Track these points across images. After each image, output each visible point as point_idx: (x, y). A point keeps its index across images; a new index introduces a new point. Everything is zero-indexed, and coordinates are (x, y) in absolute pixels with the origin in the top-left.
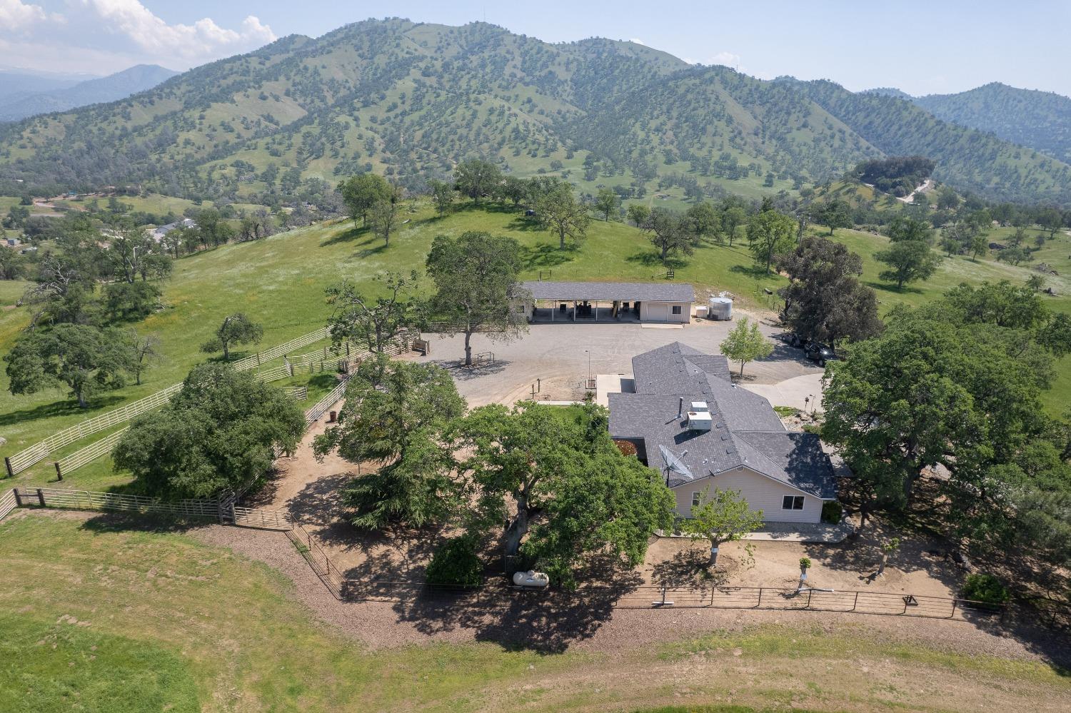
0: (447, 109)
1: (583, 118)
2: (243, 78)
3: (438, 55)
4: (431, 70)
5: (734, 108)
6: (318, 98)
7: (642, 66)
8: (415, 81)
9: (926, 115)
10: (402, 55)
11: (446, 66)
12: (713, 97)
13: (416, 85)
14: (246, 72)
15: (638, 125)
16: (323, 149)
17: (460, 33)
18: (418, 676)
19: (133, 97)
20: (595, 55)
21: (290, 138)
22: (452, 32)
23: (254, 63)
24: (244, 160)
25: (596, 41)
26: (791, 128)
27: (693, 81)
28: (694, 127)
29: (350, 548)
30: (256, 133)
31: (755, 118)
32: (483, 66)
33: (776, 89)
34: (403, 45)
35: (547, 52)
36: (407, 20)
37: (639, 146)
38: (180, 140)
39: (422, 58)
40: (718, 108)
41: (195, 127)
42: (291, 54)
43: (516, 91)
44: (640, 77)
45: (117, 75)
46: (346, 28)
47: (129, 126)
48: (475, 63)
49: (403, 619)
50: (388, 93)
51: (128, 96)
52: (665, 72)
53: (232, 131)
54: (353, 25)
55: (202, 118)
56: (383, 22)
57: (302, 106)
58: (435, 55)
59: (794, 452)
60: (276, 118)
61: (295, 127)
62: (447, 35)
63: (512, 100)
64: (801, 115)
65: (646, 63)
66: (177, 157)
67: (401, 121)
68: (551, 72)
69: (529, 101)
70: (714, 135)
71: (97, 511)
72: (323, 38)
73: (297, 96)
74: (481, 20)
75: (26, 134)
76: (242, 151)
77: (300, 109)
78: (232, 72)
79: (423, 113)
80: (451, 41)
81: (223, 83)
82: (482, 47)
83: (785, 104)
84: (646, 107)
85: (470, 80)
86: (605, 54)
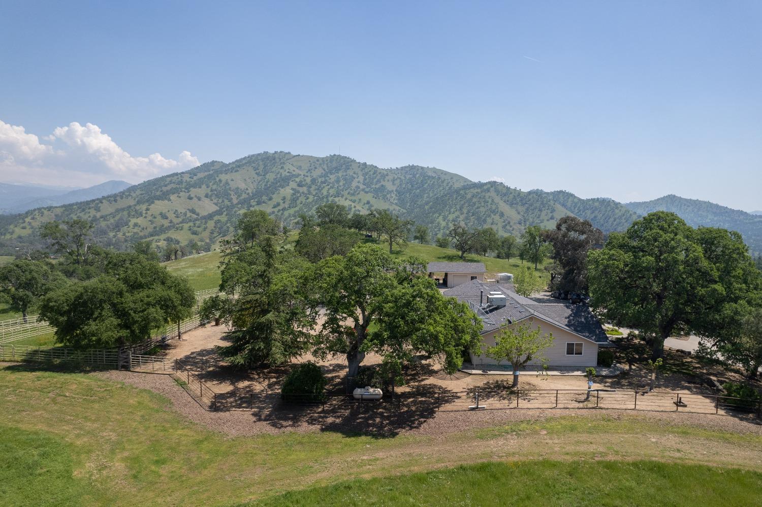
0: (313, 206)
1: (404, 214)
2: (178, 186)
3: (309, 174)
4: (303, 183)
5: (504, 207)
6: (227, 199)
7: (443, 182)
8: (293, 189)
9: (631, 212)
10: (285, 174)
11: (314, 181)
12: (490, 201)
13: (293, 192)
14: (181, 182)
15: (441, 217)
16: (228, 231)
17: (323, 161)
18: (269, 453)
19: (104, 198)
20: (411, 176)
21: (206, 223)
22: (318, 161)
23: (186, 178)
24: (173, 237)
25: (412, 168)
26: (543, 220)
27: (476, 191)
28: (478, 219)
29: (221, 383)
30: (183, 220)
31: (519, 213)
32: (338, 181)
33: (532, 195)
34: (286, 167)
35: (380, 173)
36: (289, 153)
37: (442, 231)
38: (131, 224)
39: (299, 175)
40: (494, 207)
41: (142, 216)
42: (211, 172)
43: (359, 196)
44: (441, 188)
45: (95, 186)
46: (249, 157)
47: (98, 215)
48: (332, 180)
49: (260, 420)
50: (274, 196)
51: (100, 197)
52: (457, 185)
53: (167, 218)
54: (253, 156)
55: (147, 209)
56: (274, 154)
57: (216, 204)
58: (306, 174)
59: (571, 315)
60: (197, 210)
61: (210, 216)
62: (314, 162)
63: (357, 202)
64: (549, 211)
65: (445, 180)
66: (127, 234)
67: (282, 214)
68: (382, 186)
69: (368, 203)
70: (492, 224)
71: (17, 362)
72: (233, 163)
73: (213, 198)
74: (337, 154)
75: (27, 220)
76: (172, 231)
77: (214, 206)
78: (171, 182)
79: (297, 209)
80: (317, 166)
81: (165, 189)
82: (337, 169)
83: (538, 204)
84: (446, 206)
85: (329, 190)
86: (418, 175)
